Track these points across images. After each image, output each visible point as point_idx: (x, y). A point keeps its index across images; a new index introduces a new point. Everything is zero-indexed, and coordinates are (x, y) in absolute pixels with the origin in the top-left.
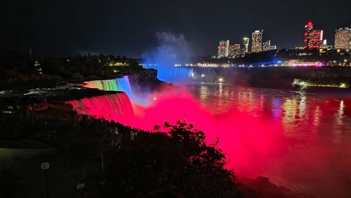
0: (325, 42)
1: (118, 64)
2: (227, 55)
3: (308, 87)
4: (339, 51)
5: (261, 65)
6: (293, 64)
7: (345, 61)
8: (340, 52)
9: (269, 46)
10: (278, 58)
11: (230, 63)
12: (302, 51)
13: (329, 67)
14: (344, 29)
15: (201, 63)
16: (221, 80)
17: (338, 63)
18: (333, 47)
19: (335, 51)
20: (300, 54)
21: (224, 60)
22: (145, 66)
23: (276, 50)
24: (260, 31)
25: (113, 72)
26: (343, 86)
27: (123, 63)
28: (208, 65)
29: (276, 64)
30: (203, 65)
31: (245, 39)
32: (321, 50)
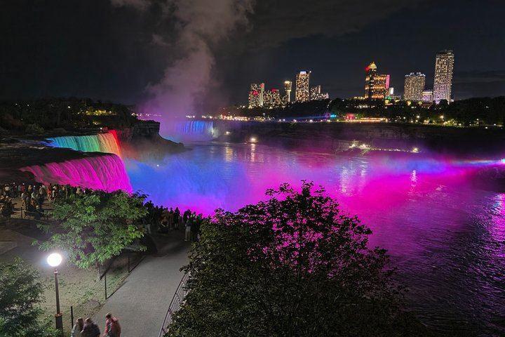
0: (392, 91)
1: (99, 113)
2: (261, 104)
3: (371, 151)
4: (409, 103)
5: (308, 120)
6: (351, 119)
7: (418, 117)
8: (411, 105)
9: (319, 94)
10: (331, 111)
11: (266, 116)
12: (363, 102)
13: (398, 124)
14: (415, 74)
15: (224, 115)
16: (253, 140)
17: (408, 119)
18: (403, 98)
19: (405, 103)
20: (361, 107)
21: (258, 111)
22: (140, 116)
23: (328, 100)
24: (307, 73)
25: (91, 124)
26: (415, 150)
27: (108, 111)
28: (235, 118)
29: (329, 118)
30: (228, 118)
31: (287, 82)
32: (387, 102)
